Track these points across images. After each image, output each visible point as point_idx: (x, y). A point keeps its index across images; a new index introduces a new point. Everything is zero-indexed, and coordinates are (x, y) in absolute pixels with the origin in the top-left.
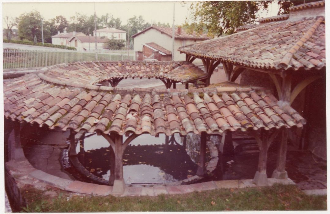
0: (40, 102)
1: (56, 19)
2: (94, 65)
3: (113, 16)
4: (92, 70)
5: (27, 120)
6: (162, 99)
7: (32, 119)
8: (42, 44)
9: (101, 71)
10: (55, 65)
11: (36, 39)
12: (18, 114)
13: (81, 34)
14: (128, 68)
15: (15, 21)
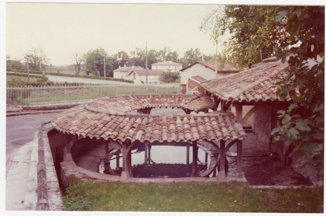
0: (81, 122)
1: (118, 54)
2: (130, 98)
3: (170, 50)
4: (127, 102)
5: (72, 132)
6: (155, 120)
7: (74, 132)
8: (104, 77)
9: (135, 102)
10: (99, 98)
11: (99, 73)
12: (67, 129)
13: (140, 68)
14: (157, 100)
15: (83, 57)
